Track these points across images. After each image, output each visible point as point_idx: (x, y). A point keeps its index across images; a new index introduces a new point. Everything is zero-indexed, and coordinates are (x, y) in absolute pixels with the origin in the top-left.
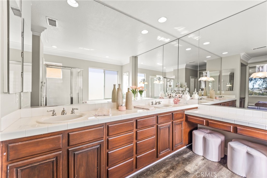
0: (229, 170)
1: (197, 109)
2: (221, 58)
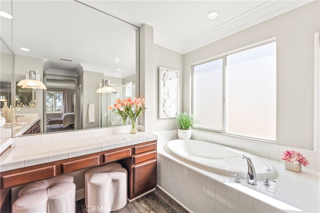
1: (10, 150)
2: (14, 55)
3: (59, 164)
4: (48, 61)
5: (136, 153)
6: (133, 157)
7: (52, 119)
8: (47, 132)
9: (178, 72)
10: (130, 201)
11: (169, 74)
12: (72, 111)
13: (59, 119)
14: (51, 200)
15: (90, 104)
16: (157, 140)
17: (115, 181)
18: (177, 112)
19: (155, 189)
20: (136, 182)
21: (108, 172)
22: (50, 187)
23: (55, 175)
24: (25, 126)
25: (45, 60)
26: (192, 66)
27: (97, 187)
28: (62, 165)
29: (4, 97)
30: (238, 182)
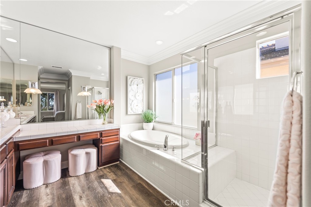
0: (74, 177)
1: (19, 132)
2: (14, 64)
3: (50, 139)
4: (42, 68)
5: (103, 136)
6: (101, 139)
7: (45, 117)
8: (41, 122)
9: (144, 79)
10: (99, 168)
11: (136, 81)
12: (64, 110)
13: (52, 117)
14: (45, 161)
15: (78, 103)
16: (119, 129)
17: (87, 154)
18: (143, 109)
19: (119, 162)
20: (103, 155)
21: (84, 148)
22: (45, 155)
23: (48, 145)
24: (25, 119)
25: (40, 67)
26: (155, 74)
27: (75, 156)
28: (52, 140)
29: (3, 97)
30: (158, 149)
